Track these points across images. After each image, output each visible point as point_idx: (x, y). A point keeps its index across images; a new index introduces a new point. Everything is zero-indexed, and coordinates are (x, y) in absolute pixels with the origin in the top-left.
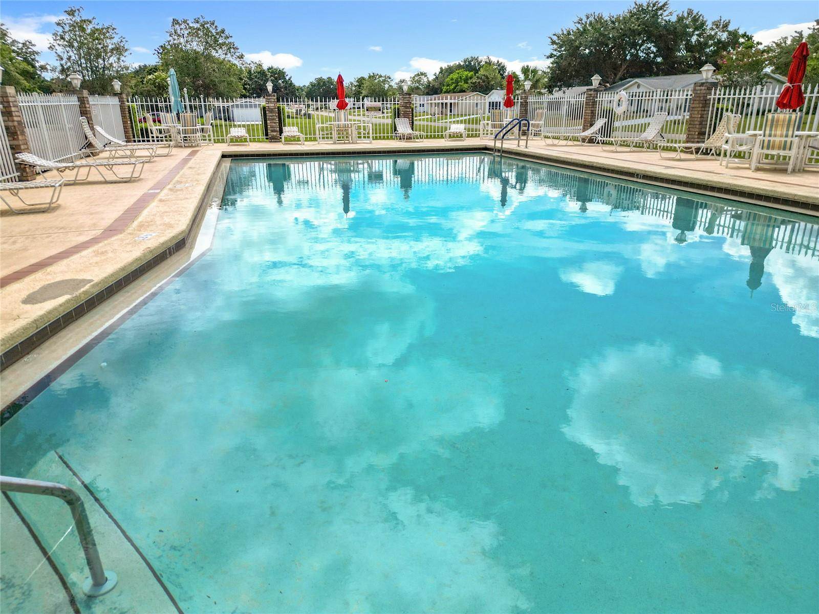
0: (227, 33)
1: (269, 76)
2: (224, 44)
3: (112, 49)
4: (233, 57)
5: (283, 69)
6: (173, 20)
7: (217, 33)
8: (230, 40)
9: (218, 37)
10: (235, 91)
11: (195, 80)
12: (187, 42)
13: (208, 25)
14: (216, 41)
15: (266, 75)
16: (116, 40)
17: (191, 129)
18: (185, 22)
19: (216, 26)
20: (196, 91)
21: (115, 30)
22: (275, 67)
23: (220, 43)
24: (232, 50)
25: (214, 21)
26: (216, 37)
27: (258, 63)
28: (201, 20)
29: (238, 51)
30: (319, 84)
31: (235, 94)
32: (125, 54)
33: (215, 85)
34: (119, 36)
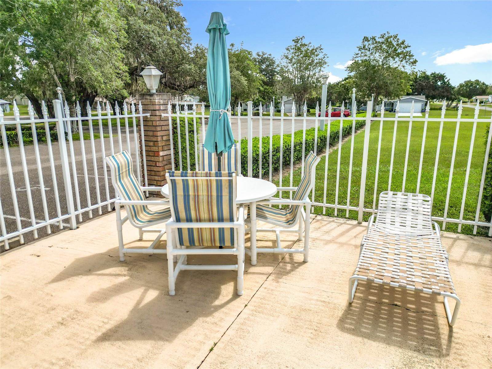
0: (406, 44)
1: (431, 79)
2: (402, 53)
3: (317, 63)
4: (407, 63)
5: (444, 74)
6: (364, 37)
7: (397, 45)
8: (408, 49)
9: (397, 48)
10: (403, 90)
11: (371, 82)
12: (371, 54)
13: (392, 39)
14: (396, 50)
15: (429, 79)
16: (321, 56)
17: (212, 230)
18: (374, 38)
19: (398, 39)
20: (370, 90)
21: (322, 50)
22: (437, 72)
23: (398, 52)
24: (408, 57)
25: (397, 35)
26: (396, 48)
27: (423, 71)
28: (386, 36)
29: (413, 57)
30: (467, 85)
31: (402, 93)
32: (325, 66)
33: (387, 86)
34: (324, 54)
